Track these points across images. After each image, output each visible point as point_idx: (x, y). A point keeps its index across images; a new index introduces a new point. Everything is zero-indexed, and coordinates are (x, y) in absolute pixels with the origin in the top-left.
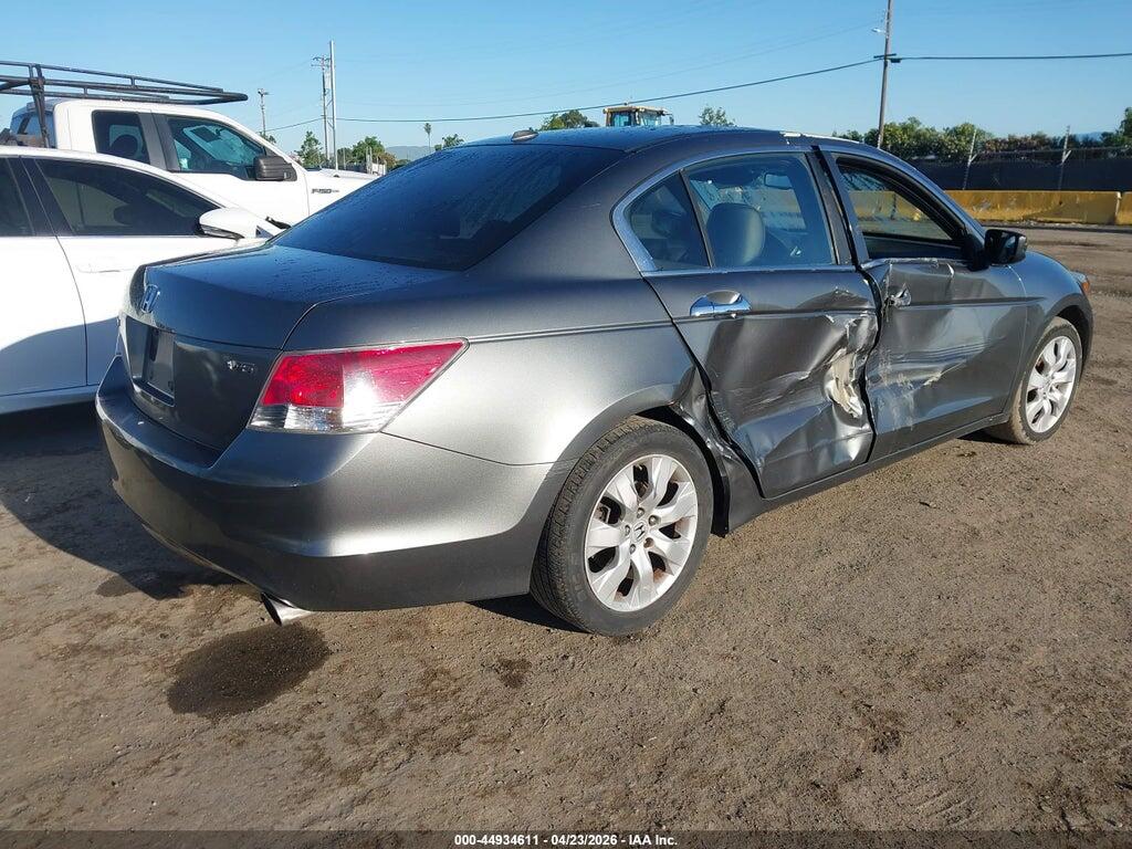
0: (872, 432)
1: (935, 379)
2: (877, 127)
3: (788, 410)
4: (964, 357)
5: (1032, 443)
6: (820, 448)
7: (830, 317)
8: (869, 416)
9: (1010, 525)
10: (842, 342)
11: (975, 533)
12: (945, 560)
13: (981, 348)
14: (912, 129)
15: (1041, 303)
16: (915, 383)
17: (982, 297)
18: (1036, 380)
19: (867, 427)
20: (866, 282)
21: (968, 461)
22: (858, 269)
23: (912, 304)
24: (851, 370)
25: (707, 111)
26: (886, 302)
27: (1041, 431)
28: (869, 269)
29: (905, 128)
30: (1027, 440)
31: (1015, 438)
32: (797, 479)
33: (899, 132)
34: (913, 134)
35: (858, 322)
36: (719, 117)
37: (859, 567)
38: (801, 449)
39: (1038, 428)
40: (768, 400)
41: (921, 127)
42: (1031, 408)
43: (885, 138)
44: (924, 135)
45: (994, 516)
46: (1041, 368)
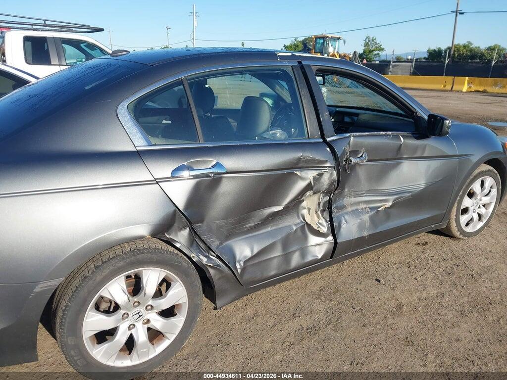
0: (333, 241)
1: (387, 206)
2: (451, 46)
3: (269, 229)
4: (409, 192)
5: (464, 238)
6: (294, 252)
7: (297, 173)
8: (333, 231)
9: (426, 302)
10: (309, 187)
11: (400, 307)
12: (371, 328)
13: (423, 186)
14: (468, 47)
15: (471, 158)
16: (372, 209)
17: (425, 155)
18: (467, 202)
19: (331, 238)
20: (328, 149)
21: (420, 248)
22: (325, 141)
23: (368, 161)
24: (319, 204)
25: (368, 37)
26: (346, 161)
27: (471, 231)
28: (333, 141)
29: (465, 46)
30: (461, 236)
31: (453, 234)
32: (273, 273)
33: (462, 48)
34: (468, 49)
35: (321, 175)
36: (373, 40)
37: (312, 330)
38: (277, 252)
39: (469, 230)
40: (250, 225)
41: (473, 46)
42: (464, 219)
43: (454, 51)
44: (474, 50)
45: (418, 294)
46: (471, 195)
